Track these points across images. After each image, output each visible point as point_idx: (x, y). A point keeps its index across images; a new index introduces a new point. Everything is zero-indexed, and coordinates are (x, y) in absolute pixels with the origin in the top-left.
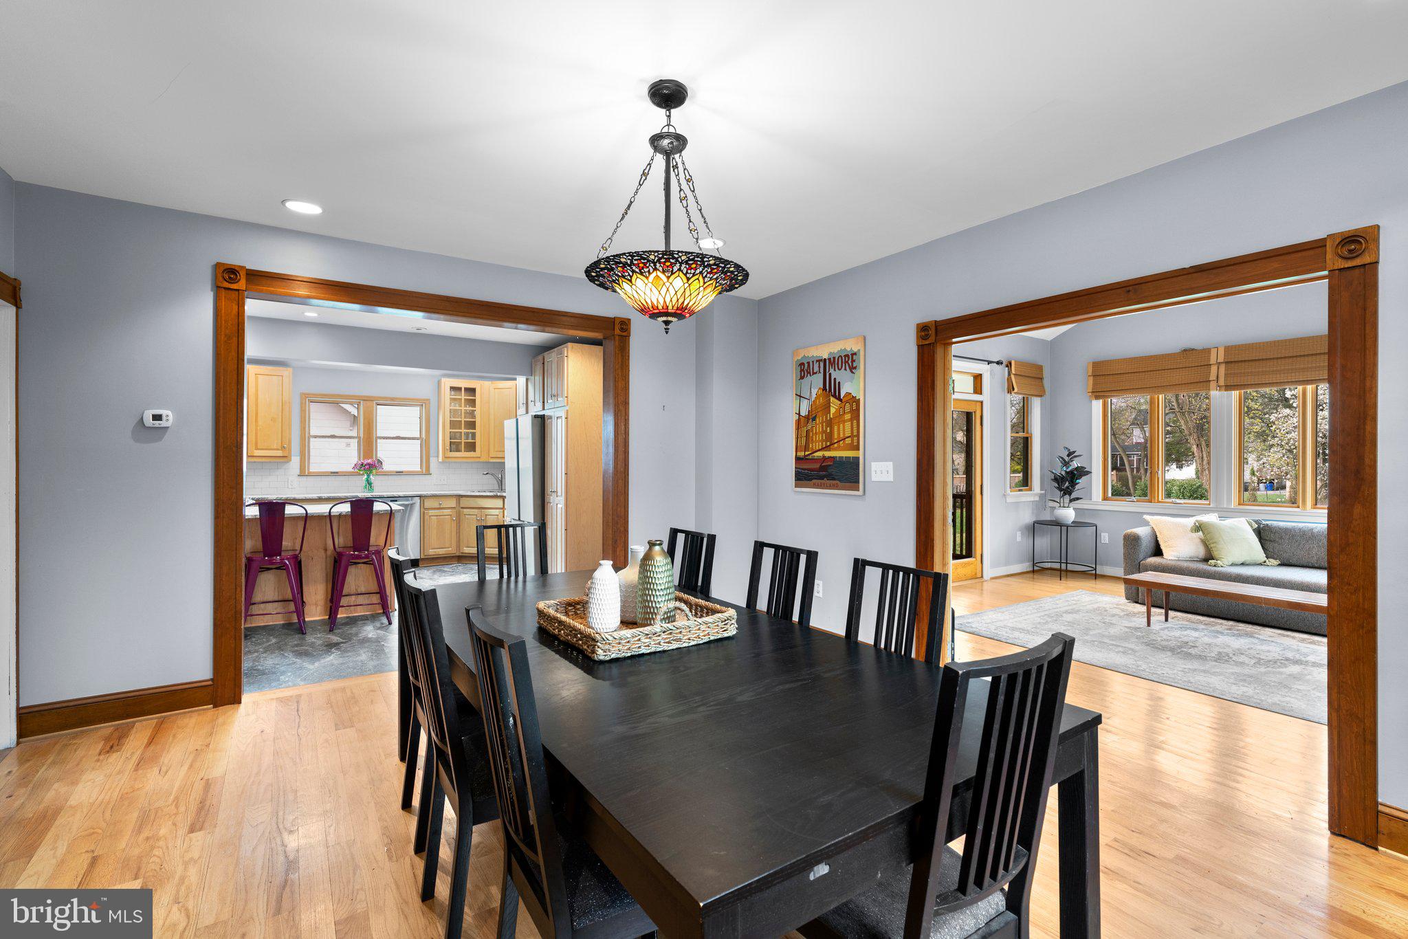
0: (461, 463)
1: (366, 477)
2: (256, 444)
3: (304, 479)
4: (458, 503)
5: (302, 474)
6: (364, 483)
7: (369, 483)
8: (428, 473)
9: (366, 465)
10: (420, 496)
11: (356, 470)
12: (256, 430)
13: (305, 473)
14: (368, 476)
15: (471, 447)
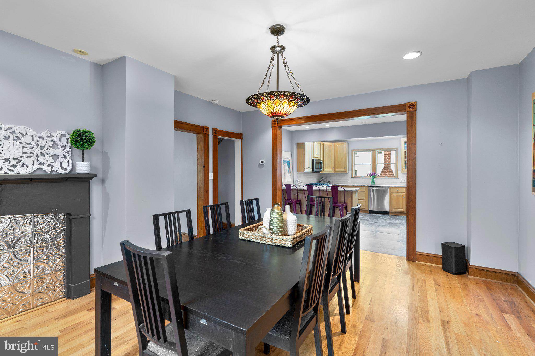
1: (372, 178)
2: (338, 167)
3: (353, 179)
6: (372, 181)
7: (373, 181)
8: (398, 178)
9: (373, 174)
10: (389, 187)
11: (368, 176)
12: (337, 163)
13: (353, 177)
14: (373, 178)
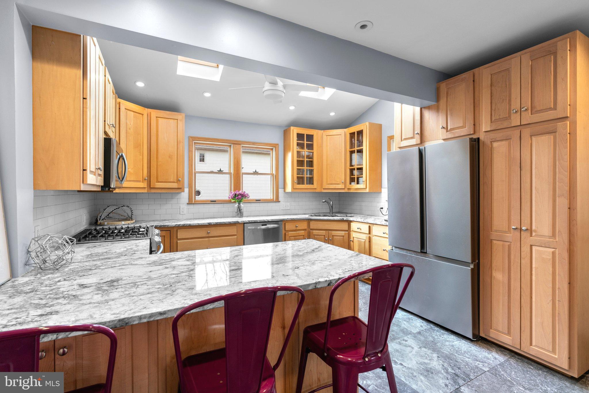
0: (299, 193)
1: (237, 205)
2: (157, 178)
3: (191, 206)
4: (309, 225)
5: (190, 203)
6: (236, 210)
7: (239, 209)
8: (278, 201)
9: (238, 195)
10: (283, 221)
12: (157, 165)
13: (192, 202)
14: (239, 204)
15: (311, 181)
